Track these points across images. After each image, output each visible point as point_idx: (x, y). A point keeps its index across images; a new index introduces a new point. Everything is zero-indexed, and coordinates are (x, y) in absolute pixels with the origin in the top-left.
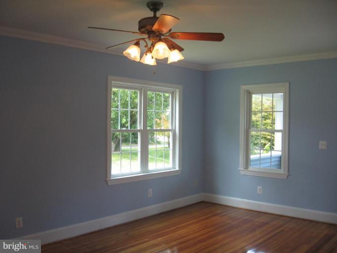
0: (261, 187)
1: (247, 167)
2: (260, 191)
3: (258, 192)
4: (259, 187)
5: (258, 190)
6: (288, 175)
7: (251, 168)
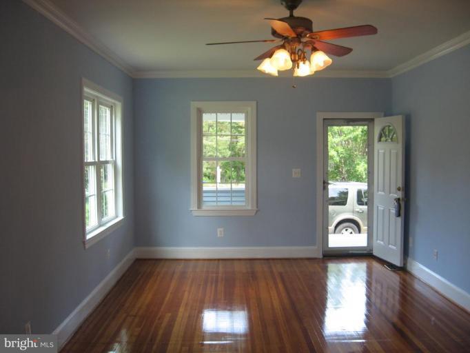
0: (222, 229)
1: (199, 206)
2: (221, 234)
3: (219, 235)
4: (219, 230)
5: (219, 233)
6: (257, 212)
7: (204, 207)
